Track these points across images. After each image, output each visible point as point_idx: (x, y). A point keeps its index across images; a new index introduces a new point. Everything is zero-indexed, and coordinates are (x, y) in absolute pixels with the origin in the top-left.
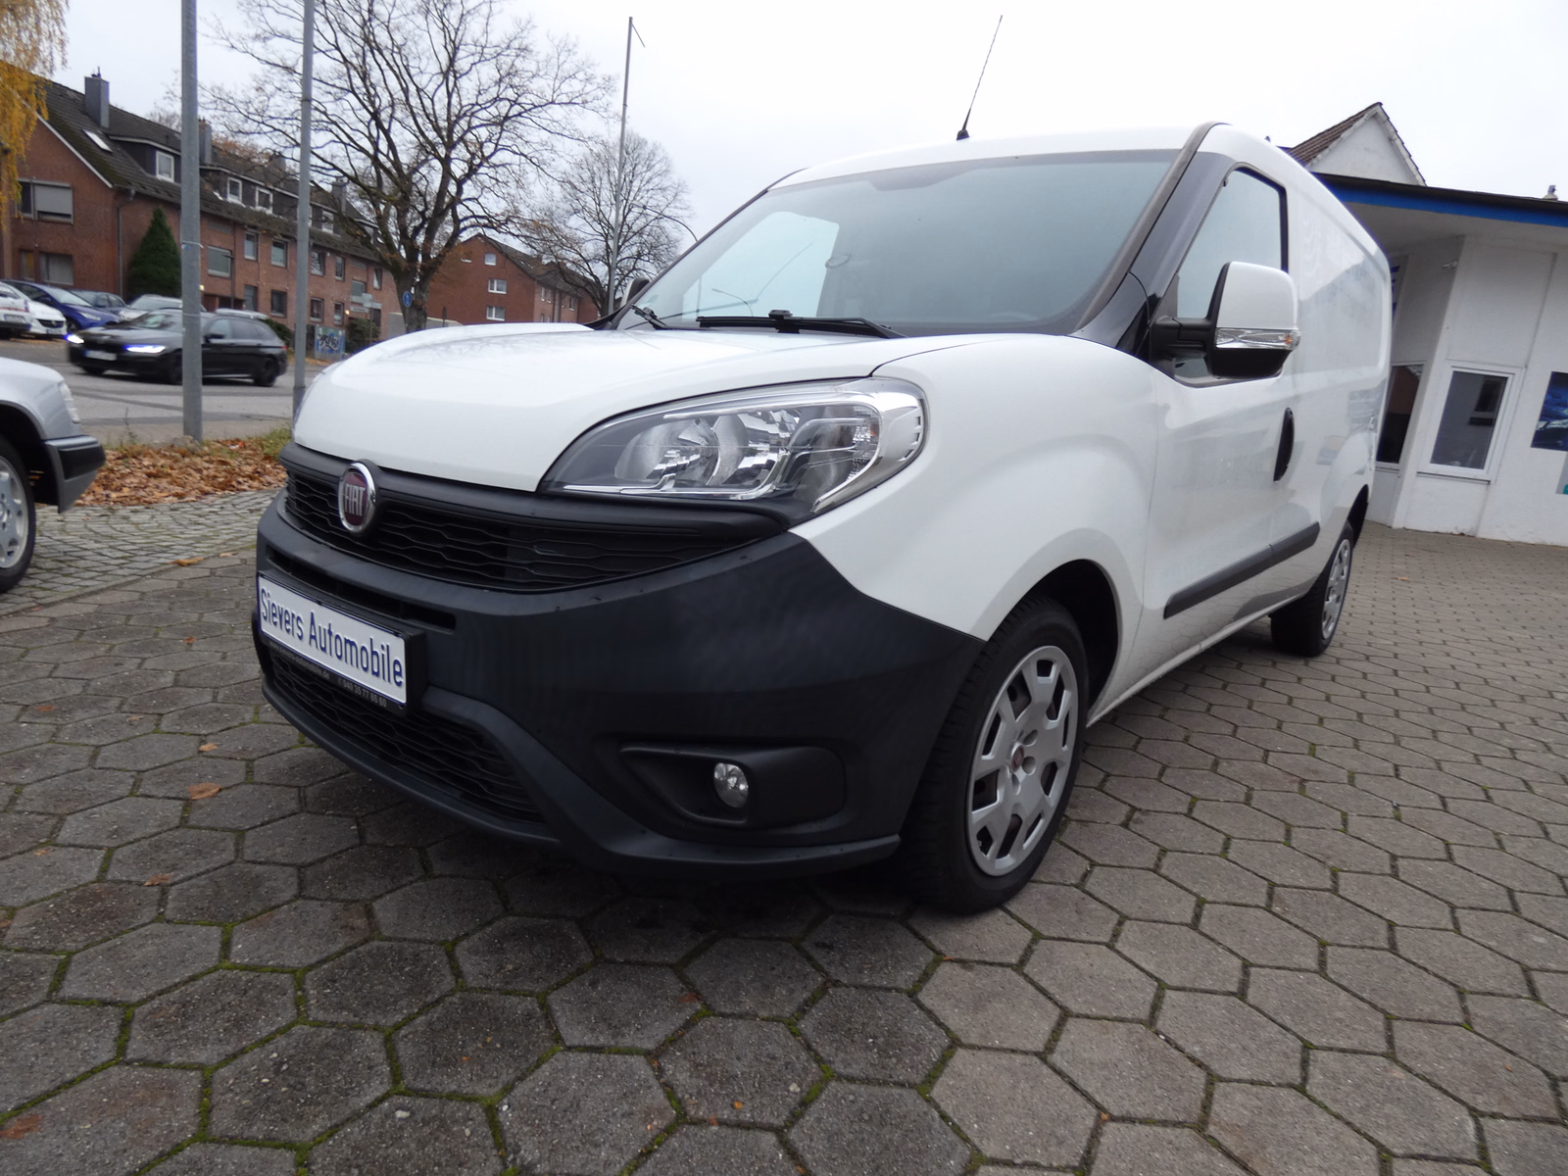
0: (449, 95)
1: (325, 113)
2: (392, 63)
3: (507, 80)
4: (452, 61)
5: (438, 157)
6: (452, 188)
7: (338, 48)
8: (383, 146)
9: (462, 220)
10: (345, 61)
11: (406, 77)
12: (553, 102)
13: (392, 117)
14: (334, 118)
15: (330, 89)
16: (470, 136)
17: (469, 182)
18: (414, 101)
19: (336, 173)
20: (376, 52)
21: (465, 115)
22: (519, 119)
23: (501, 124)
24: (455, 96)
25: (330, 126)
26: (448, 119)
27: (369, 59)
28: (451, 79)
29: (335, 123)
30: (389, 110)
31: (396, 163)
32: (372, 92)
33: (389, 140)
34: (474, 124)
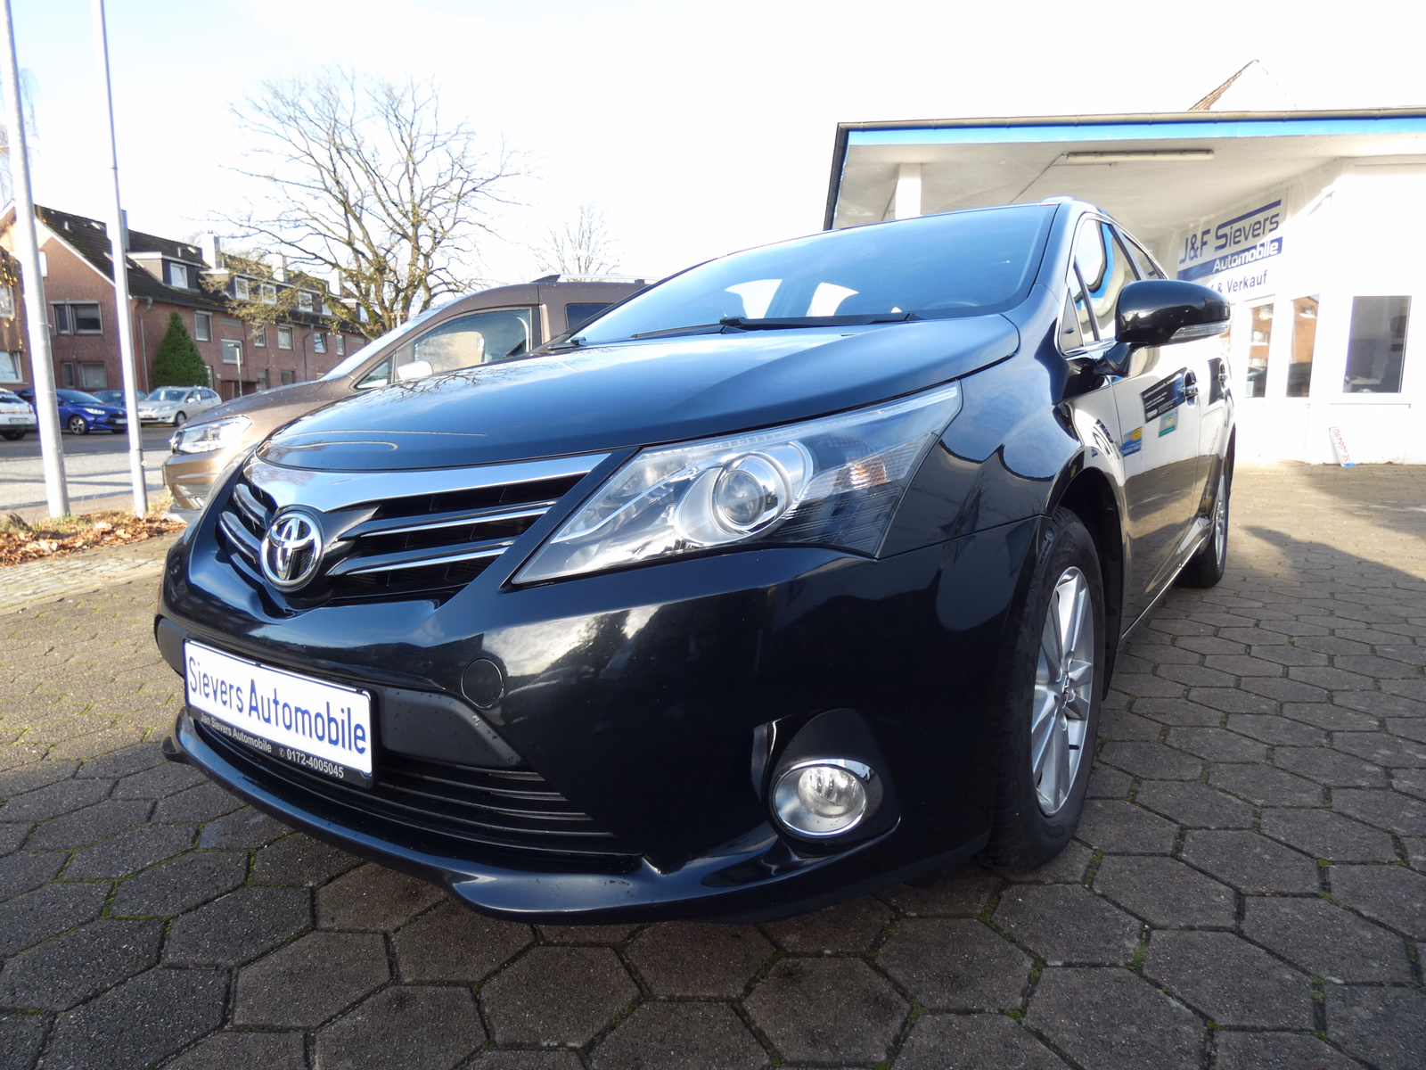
0: (411, 180)
1: (307, 212)
2: (359, 161)
3: (457, 163)
4: (410, 152)
5: (405, 236)
6: (422, 262)
7: (310, 155)
8: (358, 232)
9: (434, 287)
10: (318, 166)
11: (372, 171)
12: (499, 176)
13: (362, 207)
14: (314, 215)
15: (306, 189)
16: (431, 215)
18: (380, 190)
19: (321, 262)
20: (344, 154)
21: (427, 196)
22: (473, 192)
23: (459, 200)
24: (416, 178)
25: (310, 222)
26: (413, 203)
28: (411, 167)
29: (316, 219)
30: (359, 200)
31: (370, 246)
32: (343, 189)
33: (362, 227)
34: (434, 203)
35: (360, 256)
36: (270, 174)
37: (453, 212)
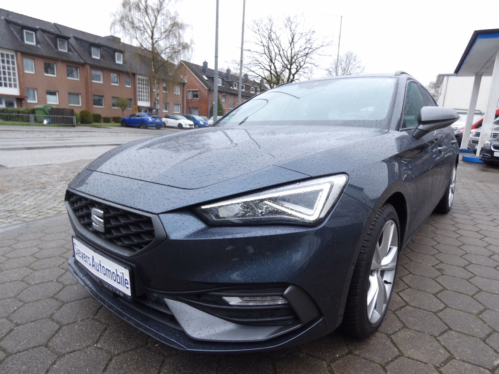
0: (292, 50)
2: (276, 43)
3: (308, 42)
4: (293, 39)
5: (288, 68)
6: (292, 77)
7: (262, 42)
8: (273, 67)
10: (264, 46)
11: (280, 47)
12: (322, 46)
13: (275, 59)
14: (260, 62)
15: (259, 54)
16: (297, 61)
17: (296, 75)
18: (281, 53)
19: (261, 77)
20: (272, 41)
21: (296, 55)
22: (312, 53)
23: (306, 56)
26: (291, 57)
27: (270, 44)
28: (292, 45)
29: (260, 63)
30: (275, 57)
31: (276, 72)
32: (270, 53)
33: (274, 66)
34: (298, 57)
35: (272, 75)
36: (249, 49)
37: (304, 59)
